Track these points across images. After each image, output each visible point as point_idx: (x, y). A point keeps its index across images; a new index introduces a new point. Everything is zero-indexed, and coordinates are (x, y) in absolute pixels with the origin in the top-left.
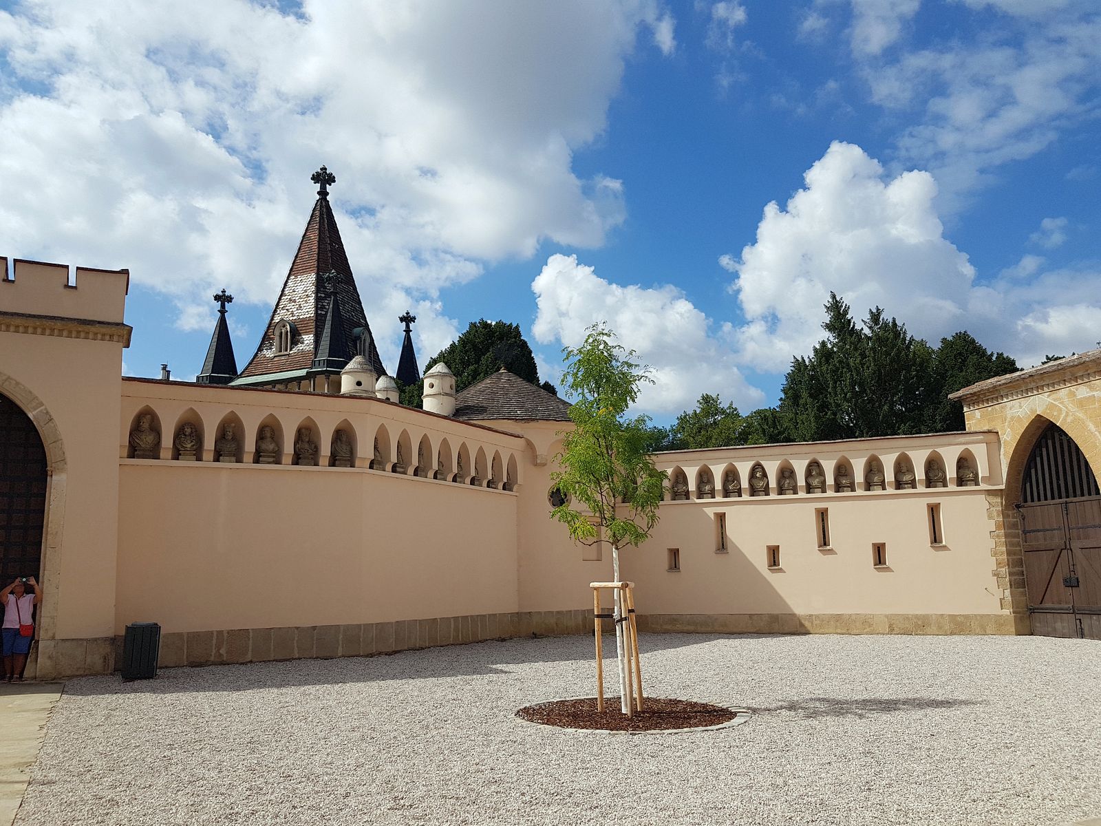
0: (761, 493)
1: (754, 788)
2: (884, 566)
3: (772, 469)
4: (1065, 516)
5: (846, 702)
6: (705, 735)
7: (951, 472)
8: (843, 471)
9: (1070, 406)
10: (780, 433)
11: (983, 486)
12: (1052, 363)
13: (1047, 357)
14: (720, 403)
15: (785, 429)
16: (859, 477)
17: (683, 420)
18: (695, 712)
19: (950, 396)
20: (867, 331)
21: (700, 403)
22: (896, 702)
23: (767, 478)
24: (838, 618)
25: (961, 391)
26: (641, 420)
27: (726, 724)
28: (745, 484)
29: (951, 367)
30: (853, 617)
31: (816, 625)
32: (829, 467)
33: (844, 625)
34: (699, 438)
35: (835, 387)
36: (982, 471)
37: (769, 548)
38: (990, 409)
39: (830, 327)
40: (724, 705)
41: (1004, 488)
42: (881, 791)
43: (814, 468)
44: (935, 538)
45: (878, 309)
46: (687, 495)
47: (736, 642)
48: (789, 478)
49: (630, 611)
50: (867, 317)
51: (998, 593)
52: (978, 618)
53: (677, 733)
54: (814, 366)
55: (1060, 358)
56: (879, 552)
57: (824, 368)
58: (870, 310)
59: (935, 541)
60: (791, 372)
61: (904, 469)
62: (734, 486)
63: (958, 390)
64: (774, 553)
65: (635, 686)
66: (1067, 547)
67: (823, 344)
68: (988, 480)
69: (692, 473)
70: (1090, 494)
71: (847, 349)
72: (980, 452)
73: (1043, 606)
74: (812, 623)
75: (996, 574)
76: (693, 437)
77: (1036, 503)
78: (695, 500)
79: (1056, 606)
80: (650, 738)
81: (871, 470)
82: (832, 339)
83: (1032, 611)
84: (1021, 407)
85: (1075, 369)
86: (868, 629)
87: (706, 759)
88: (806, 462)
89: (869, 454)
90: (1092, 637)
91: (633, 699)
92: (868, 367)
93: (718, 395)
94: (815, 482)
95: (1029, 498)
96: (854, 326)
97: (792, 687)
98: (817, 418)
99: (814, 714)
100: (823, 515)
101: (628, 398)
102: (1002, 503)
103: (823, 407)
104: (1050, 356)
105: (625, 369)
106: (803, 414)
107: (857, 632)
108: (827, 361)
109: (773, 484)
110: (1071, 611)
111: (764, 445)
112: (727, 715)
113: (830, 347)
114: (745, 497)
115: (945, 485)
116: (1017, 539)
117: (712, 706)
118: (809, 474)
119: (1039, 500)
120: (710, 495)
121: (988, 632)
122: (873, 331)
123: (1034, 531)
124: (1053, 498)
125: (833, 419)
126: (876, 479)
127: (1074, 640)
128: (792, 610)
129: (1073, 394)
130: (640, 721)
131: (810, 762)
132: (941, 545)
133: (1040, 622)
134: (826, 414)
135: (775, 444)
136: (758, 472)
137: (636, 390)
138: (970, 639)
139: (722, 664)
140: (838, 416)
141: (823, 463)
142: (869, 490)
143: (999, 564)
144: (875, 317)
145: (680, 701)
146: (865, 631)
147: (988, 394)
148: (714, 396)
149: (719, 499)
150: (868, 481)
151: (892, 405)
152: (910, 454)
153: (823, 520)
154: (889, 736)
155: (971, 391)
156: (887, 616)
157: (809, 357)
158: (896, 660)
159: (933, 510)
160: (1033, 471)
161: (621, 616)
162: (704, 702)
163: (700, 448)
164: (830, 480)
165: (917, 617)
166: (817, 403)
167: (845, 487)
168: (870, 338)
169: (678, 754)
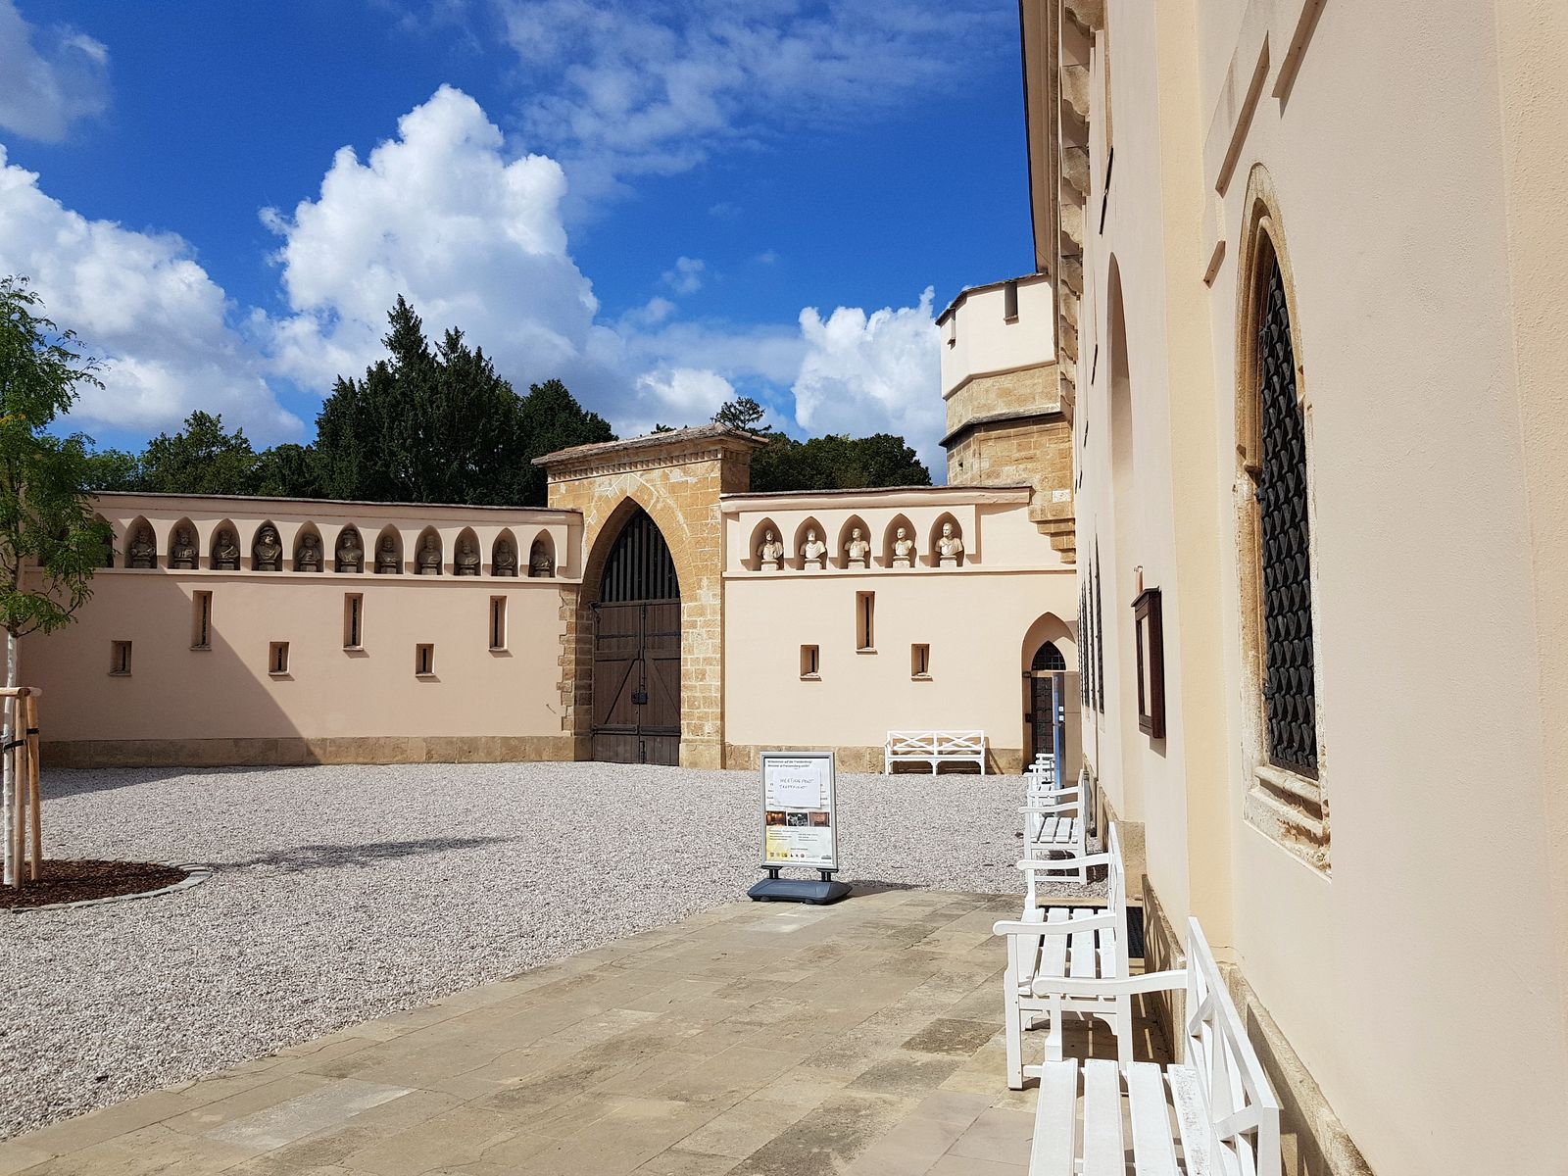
0: (269, 567)
1: (195, 964)
2: (430, 675)
3: (289, 532)
4: (642, 621)
5: (349, 849)
6: (136, 905)
7: (523, 558)
8: (388, 544)
9: (662, 491)
10: (308, 483)
11: (558, 579)
12: (663, 435)
13: (658, 427)
14: (221, 428)
15: (315, 479)
16: (409, 555)
17: (159, 447)
18: (127, 875)
19: (533, 461)
20: (440, 359)
21: (190, 425)
22: (411, 845)
23: (281, 546)
24: (361, 743)
25: (547, 457)
26: (75, 441)
27: (170, 888)
28: (246, 551)
29: (541, 424)
30: (382, 742)
31: (330, 753)
32: (370, 537)
33: (368, 752)
34: (182, 477)
35: (391, 428)
36: (560, 560)
37: (273, 645)
38: (577, 483)
39: (394, 344)
40: (174, 863)
41: (581, 582)
42: (365, 949)
43: (349, 539)
44: (496, 641)
45: (457, 331)
46: (153, 561)
47: (210, 779)
48: (311, 548)
49: (29, 732)
50: (442, 340)
51: (561, 711)
52: (535, 740)
53: (91, 906)
54: (366, 394)
55: (671, 430)
56: (425, 653)
57: (380, 399)
58: (447, 331)
59: (496, 645)
60: (332, 398)
61: (467, 549)
62: (228, 553)
63: (542, 455)
64: (279, 653)
65: (29, 844)
66: (640, 658)
67: (382, 365)
68: (564, 571)
69: (163, 530)
70: (670, 597)
71: (413, 378)
72: (559, 535)
73: (607, 726)
74: (325, 750)
75: (560, 688)
76: (172, 475)
77: (614, 603)
78: (166, 569)
79: (621, 726)
80: (46, 915)
81: (426, 547)
82: (394, 361)
83: (595, 731)
84: (610, 485)
85: (672, 447)
86: (399, 757)
87: (130, 935)
88: (339, 529)
89: (425, 525)
90: (653, 763)
91: (22, 864)
92: (438, 407)
93: (220, 416)
94: (349, 557)
95: (607, 597)
96: (426, 348)
97: (278, 834)
98: (362, 468)
99: (298, 866)
100: (354, 603)
101: (56, 405)
102: (577, 600)
103: (372, 454)
104: (661, 426)
105: (56, 358)
106: (343, 460)
107: (385, 761)
108: (385, 391)
109: (288, 554)
110: (636, 732)
111: (280, 498)
112: (174, 875)
113: (391, 372)
114: (245, 571)
115: (515, 574)
116: (588, 646)
117: (154, 865)
118: (340, 545)
119: (618, 600)
120: (189, 564)
121: (545, 757)
122: (448, 359)
123: (608, 637)
124: (632, 599)
125: (385, 472)
126: (430, 559)
127: (635, 766)
128: (296, 732)
129: (666, 477)
130: (33, 894)
131: (281, 926)
132: (502, 649)
133: (602, 746)
134: (375, 464)
135: (298, 499)
136: (267, 535)
137: (71, 394)
138: (521, 767)
139: (181, 808)
140: (392, 468)
141: (363, 532)
142: (421, 574)
143: (565, 675)
144: (453, 341)
145: (105, 862)
146: (397, 758)
147: (577, 464)
148: (213, 417)
149: (203, 571)
150: (421, 561)
151: (463, 463)
152: (478, 530)
153: (355, 611)
154: (393, 885)
155: (559, 458)
156: (425, 740)
157: (360, 381)
158: (427, 794)
159: (497, 605)
160: (615, 564)
161: (13, 737)
162: (143, 861)
163: (182, 492)
164: (369, 556)
165: (462, 740)
166: (365, 447)
167: (389, 566)
168: (445, 369)
169: (88, 932)
